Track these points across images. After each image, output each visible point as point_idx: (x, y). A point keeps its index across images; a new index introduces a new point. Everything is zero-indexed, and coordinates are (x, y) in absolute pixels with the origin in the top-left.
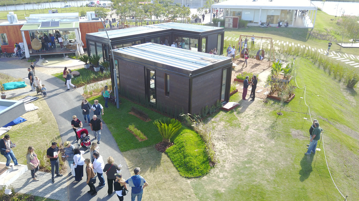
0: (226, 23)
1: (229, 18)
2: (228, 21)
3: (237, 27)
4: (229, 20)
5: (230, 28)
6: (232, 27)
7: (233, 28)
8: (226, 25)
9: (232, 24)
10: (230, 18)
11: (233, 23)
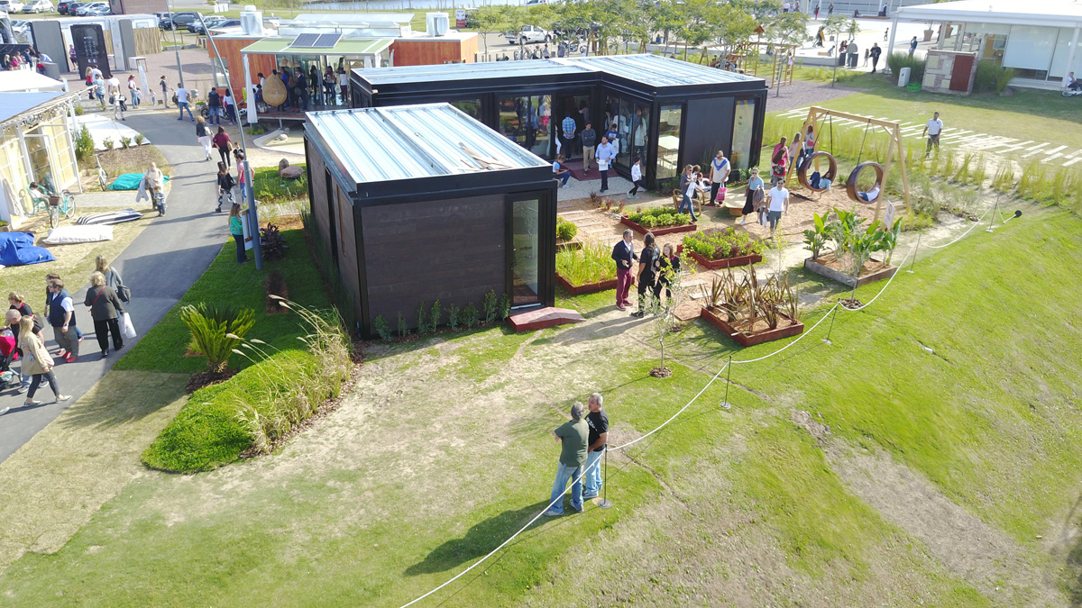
0: (928, 71)
1: (942, 57)
2: (936, 67)
3: (966, 91)
4: (941, 62)
5: (939, 91)
6: (948, 87)
7: (950, 92)
8: (928, 80)
9: (950, 77)
10: (945, 57)
11: (955, 73)
